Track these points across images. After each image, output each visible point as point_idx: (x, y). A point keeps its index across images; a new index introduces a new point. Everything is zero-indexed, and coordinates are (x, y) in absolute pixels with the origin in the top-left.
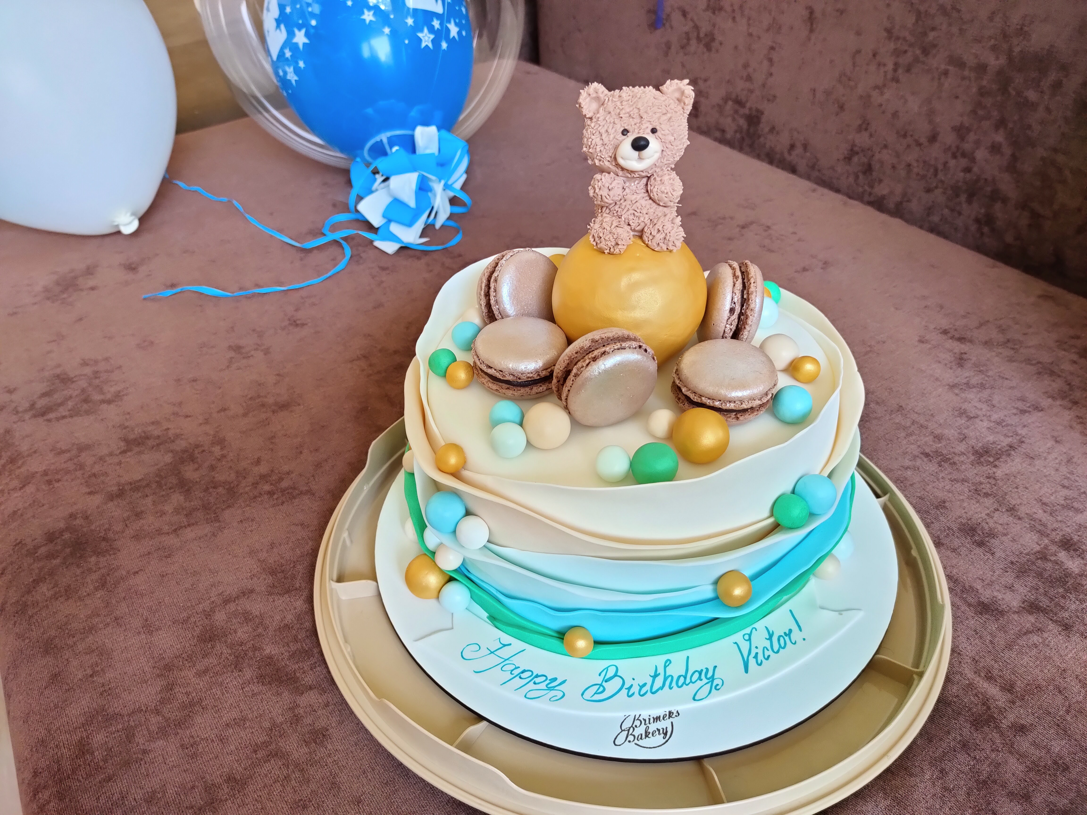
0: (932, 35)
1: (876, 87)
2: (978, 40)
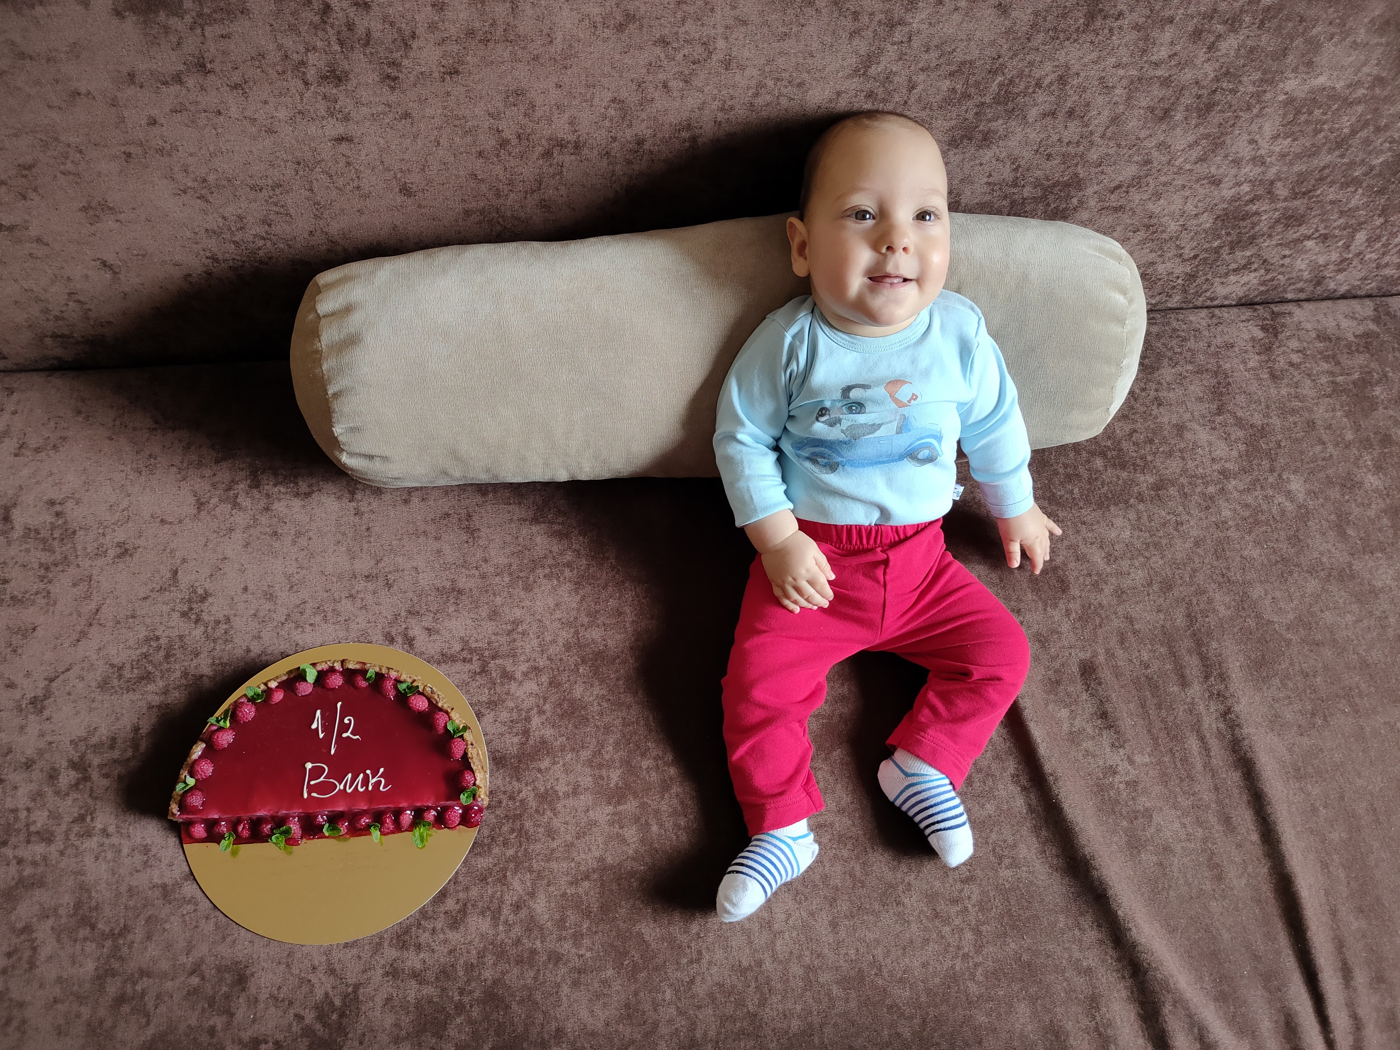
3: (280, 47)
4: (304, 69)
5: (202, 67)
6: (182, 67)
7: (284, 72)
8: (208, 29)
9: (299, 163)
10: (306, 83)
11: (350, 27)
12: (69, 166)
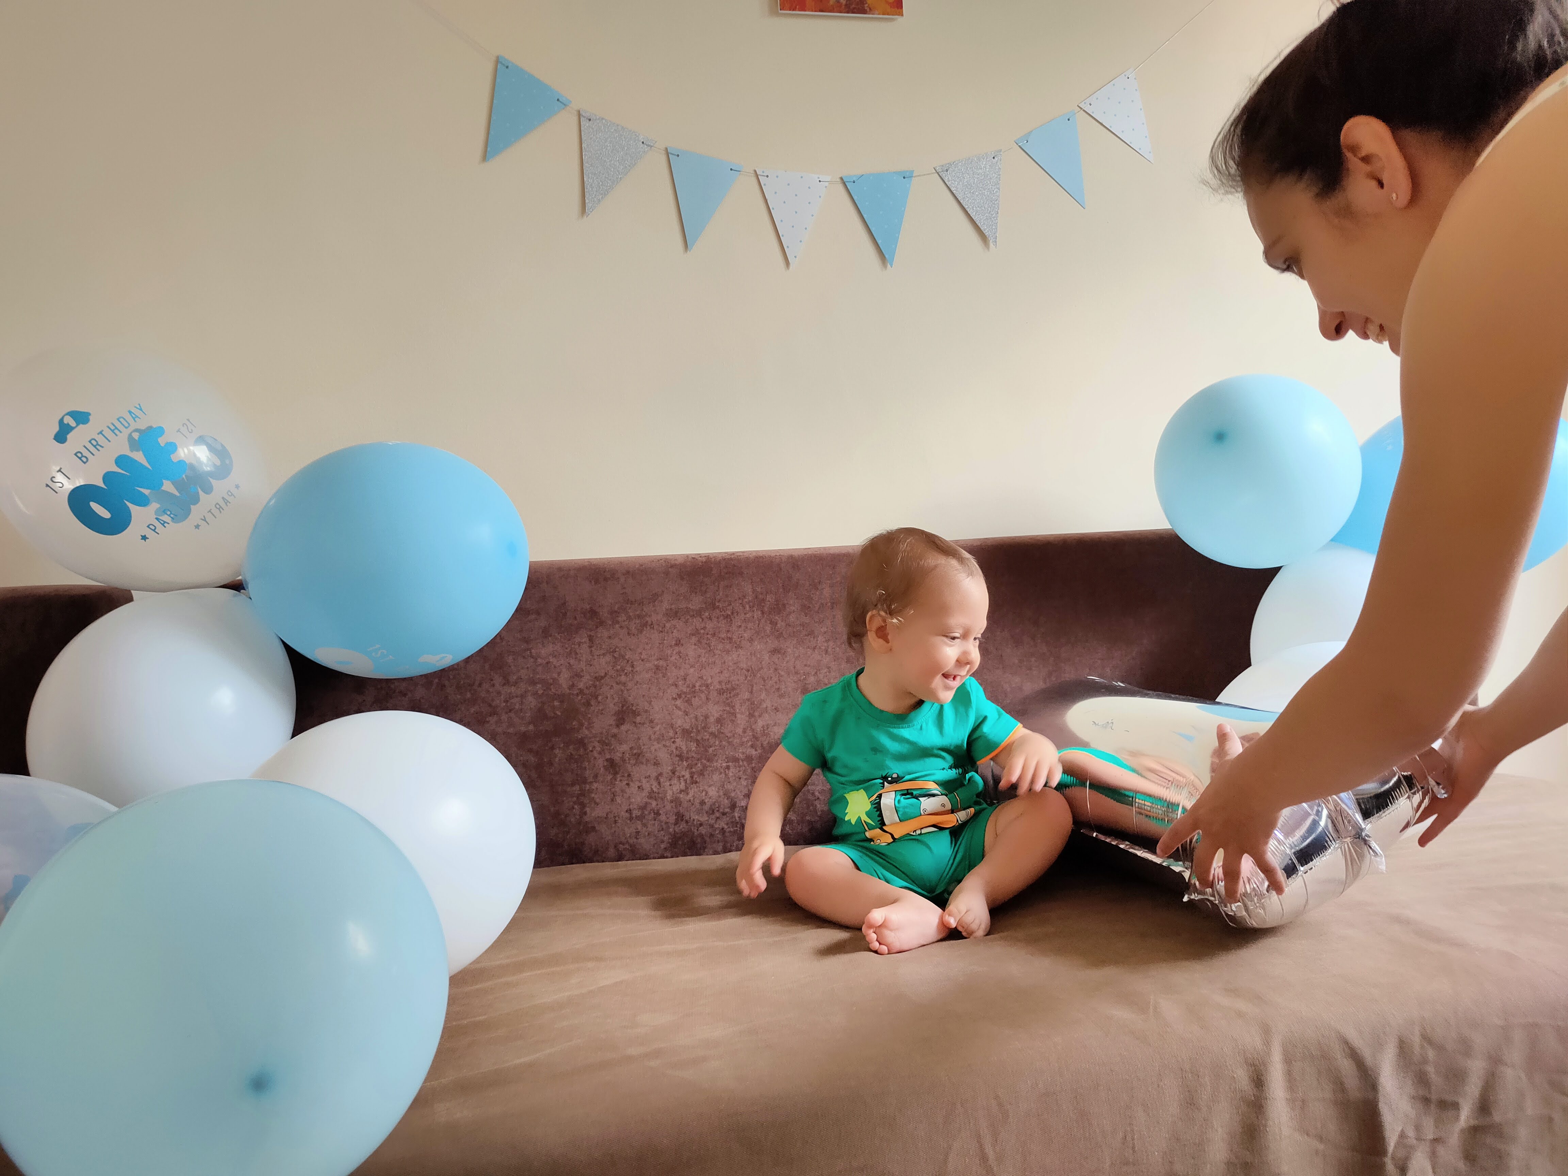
0: (711, 750)
1: (681, 791)
2: (742, 744)
3: (754, 591)
4: (763, 604)
5: (713, 606)
6: (704, 606)
7: (753, 607)
8: (722, 583)
9: (748, 671)
10: (763, 613)
11: (790, 578)
12: (623, 678)
